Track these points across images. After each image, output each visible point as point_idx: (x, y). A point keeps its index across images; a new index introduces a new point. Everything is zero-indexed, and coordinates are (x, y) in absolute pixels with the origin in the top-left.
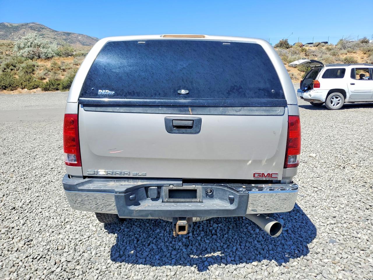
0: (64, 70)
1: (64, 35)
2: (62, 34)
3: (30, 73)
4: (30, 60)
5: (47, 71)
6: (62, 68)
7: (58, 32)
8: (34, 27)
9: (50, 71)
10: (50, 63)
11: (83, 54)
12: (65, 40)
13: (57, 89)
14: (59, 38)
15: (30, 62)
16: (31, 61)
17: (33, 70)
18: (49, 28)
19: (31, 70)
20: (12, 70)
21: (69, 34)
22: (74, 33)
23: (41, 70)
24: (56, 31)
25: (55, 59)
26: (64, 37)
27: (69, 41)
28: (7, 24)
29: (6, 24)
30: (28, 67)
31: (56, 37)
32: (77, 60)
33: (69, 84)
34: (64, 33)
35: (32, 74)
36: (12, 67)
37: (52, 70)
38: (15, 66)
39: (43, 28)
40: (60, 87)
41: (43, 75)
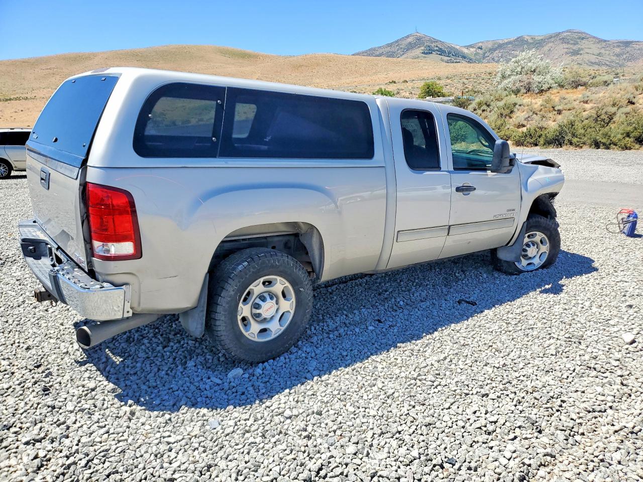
0: (559, 112)
1: (619, 46)
2: (615, 45)
3: (506, 115)
4: (513, 96)
5: (531, 113)
6: (556, 108)
7: (608, 41)
8: (568, 38)
9: (536, 114)
10: (541, 100)
11: (606, 82)
12: (618, 55)
13: (536, 145)
14: (607, 52)
15: (513, 98)
16: (515, 96)
17: (512, 112)
18: (594, 37)
19: (508, 111)
20: (483, 111)
21: (627, 44)
22: (638, 42)
23: (523, 111)
24: (605, 41)
25: (552, 92)
26: (618, 50)
27: (625, 56)
28: (528, 38)
29: (526, 38)
30: (506, 106)
31: (603, 51)
32: (588, 94)
33: (556, 136)
34: (620, 42)
35: (508, 117)
36: (484, 107)
37: (541, 110)
38: (488, 106)
39: (583, 39)
40: (542, 141)
41: (523, 119)
